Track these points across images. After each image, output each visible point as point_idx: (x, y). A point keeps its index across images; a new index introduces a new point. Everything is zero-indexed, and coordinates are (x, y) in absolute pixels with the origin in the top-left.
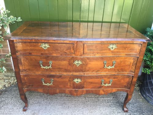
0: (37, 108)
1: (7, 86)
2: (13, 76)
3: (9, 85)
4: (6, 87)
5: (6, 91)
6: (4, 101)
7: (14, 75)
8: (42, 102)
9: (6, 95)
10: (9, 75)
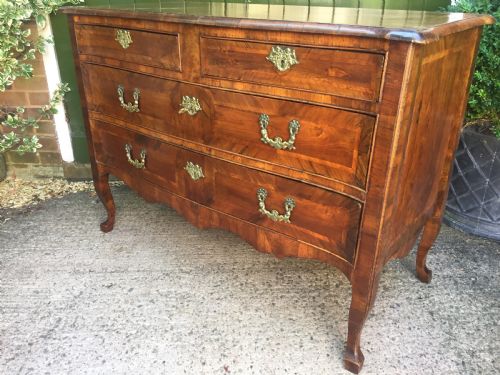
0: (130, 238)
1: (42, 197)
2: (59, 178)
3: (49, 196)
4: (39, 200)
5: (39, 208)
6: (36, 227)
7: (62, 175)
8: (144, 228)
9: (41, 217)
10: (47, 173)
